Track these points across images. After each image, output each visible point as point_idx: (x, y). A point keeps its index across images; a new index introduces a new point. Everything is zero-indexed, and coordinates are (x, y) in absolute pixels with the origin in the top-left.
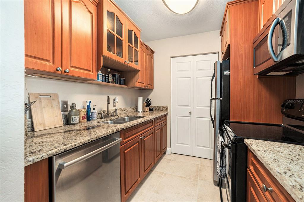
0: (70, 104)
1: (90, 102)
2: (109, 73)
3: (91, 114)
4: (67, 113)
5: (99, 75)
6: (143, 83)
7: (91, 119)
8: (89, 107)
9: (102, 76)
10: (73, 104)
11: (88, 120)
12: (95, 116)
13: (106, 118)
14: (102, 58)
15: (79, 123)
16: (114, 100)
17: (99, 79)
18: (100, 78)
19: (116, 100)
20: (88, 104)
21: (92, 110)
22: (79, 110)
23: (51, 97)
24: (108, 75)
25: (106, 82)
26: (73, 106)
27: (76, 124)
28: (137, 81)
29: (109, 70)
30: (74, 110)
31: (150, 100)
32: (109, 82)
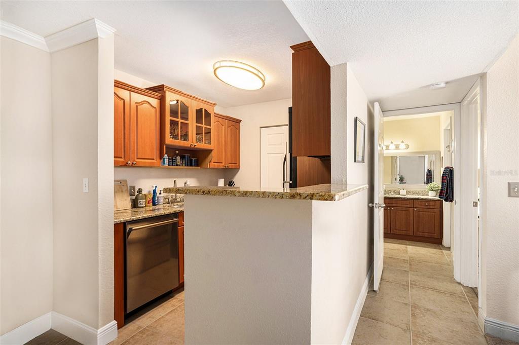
0: (137, 189)
1: (156, 187)
2: (177, 155)
3: (156, 199)
4: (134, 197)
5: (166, 159)
6: (222, 163)
7: (157, 203)
8: (154, 191)
9: (169, 159)
10: (139, 189)
11: (154, 204)
12: (161, 200)
13: (173, 203)
14: (165, 146)
15: (145, 206)
16: (186, 183)
17: (166, 163)
18: (166, 161)
19: (187, 184)
20: (154, 188)
21: (158, 195)
22: (145, 195)
23: (121, 183)
24: (176, 157)
25: (173, 165)
26: (140, 191)
27: (143, 207)
28: (210, 162)
29: (177, 152)
30: (141, 195)
31: (234, 182)
32: (177, 165)
